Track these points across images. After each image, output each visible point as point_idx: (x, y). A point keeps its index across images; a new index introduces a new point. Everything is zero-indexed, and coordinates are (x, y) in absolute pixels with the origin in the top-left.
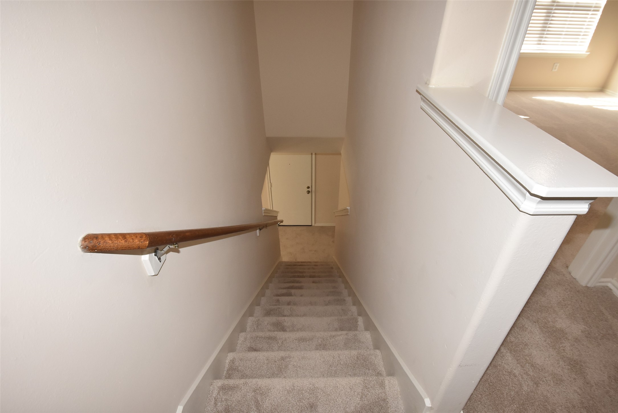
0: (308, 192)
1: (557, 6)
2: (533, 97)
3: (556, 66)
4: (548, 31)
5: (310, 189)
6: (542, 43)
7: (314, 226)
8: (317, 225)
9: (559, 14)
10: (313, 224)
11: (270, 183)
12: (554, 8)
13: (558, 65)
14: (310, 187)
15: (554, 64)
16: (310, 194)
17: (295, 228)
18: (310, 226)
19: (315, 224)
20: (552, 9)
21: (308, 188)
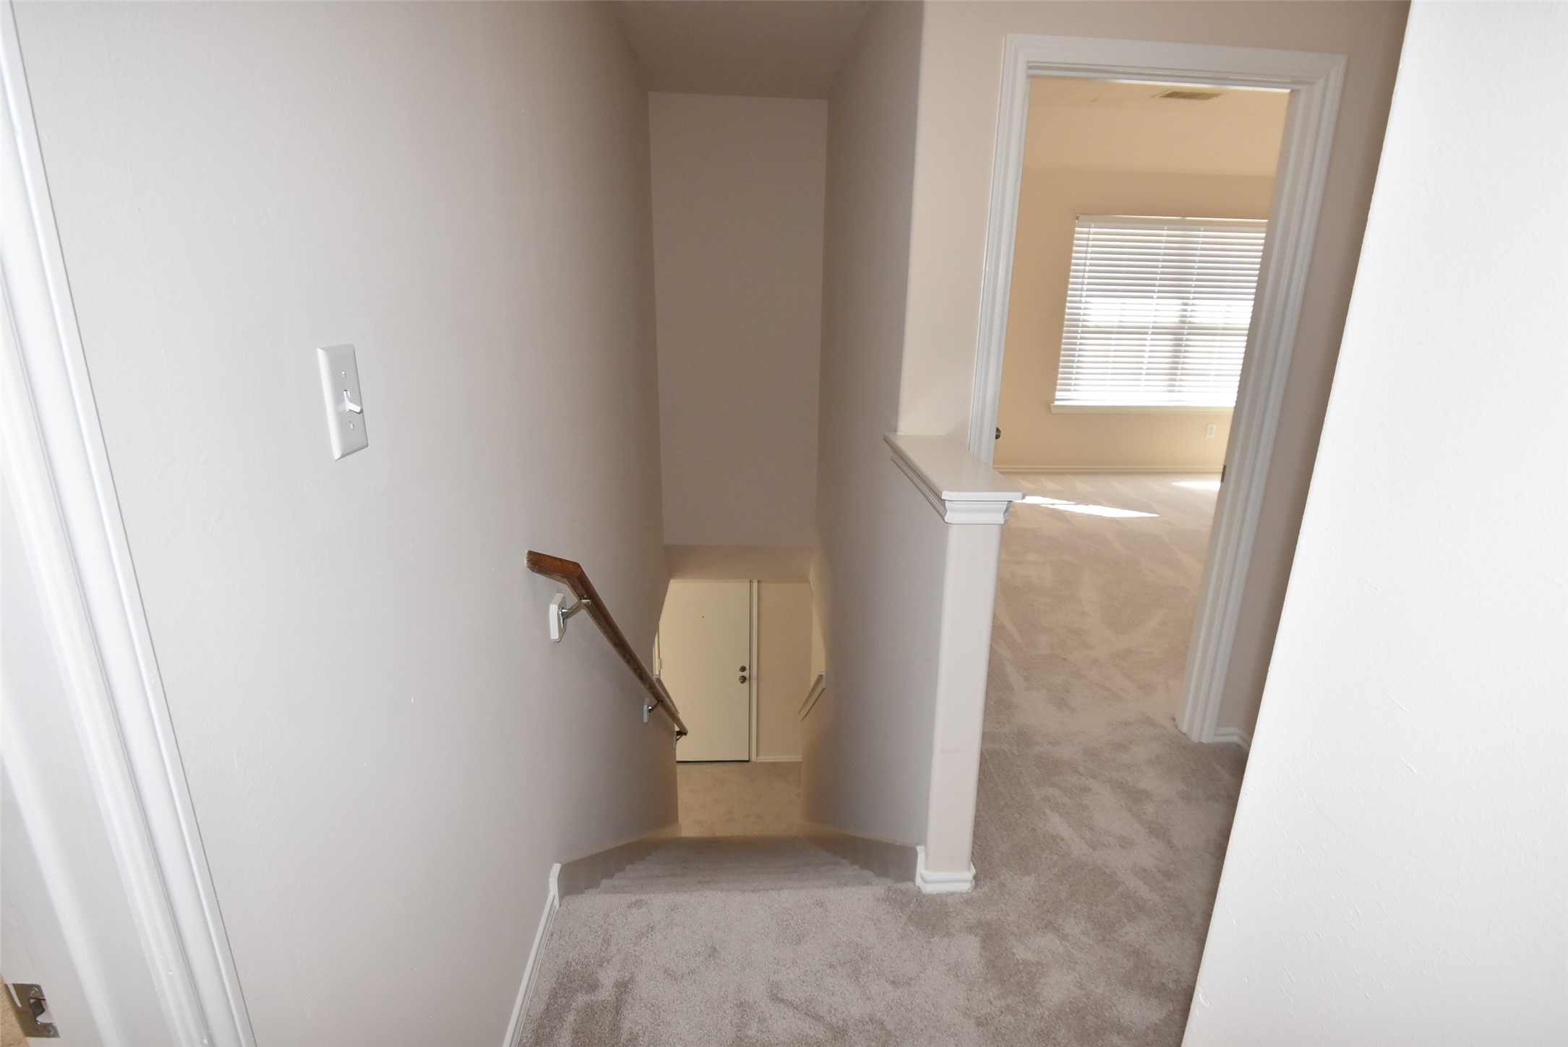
0: (743, 679)
1: (1189, 328)
2: (1175, 484)
3: (1211, 428)
4: (1183, 369)
5: (746, 674)
6: (1176, 389)
7: (756, 763)
8: (763, 759)
9: (1196, 342)
10: (754, 758)
11: (659, 658)
12: (1186, 331)
13: (1215, 426)
14: (747, 667)
15: (1207, 424)
16: (747, 683)
17: (709, 766)
18: (745, 763)
19: (757, 756)
20: (1182, 334)
21: (743, 669)
